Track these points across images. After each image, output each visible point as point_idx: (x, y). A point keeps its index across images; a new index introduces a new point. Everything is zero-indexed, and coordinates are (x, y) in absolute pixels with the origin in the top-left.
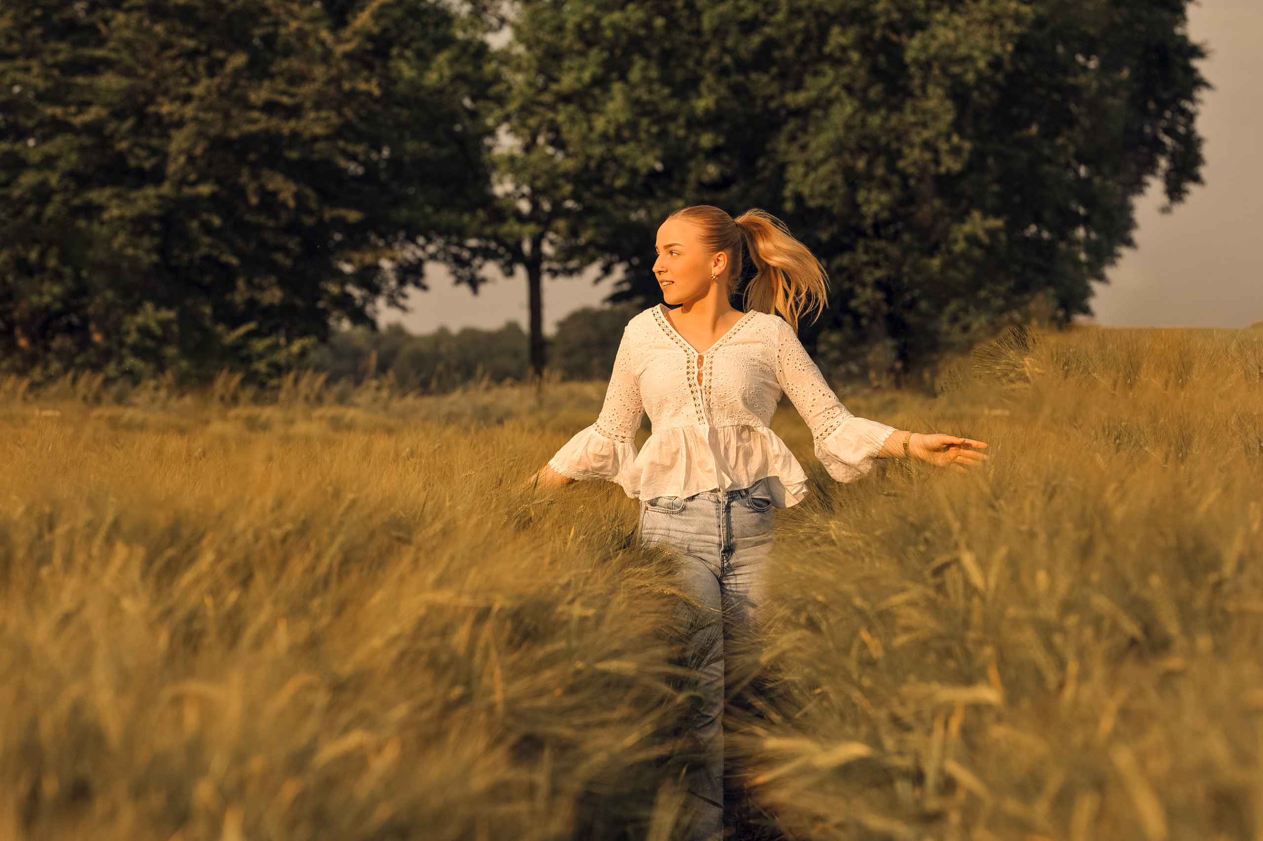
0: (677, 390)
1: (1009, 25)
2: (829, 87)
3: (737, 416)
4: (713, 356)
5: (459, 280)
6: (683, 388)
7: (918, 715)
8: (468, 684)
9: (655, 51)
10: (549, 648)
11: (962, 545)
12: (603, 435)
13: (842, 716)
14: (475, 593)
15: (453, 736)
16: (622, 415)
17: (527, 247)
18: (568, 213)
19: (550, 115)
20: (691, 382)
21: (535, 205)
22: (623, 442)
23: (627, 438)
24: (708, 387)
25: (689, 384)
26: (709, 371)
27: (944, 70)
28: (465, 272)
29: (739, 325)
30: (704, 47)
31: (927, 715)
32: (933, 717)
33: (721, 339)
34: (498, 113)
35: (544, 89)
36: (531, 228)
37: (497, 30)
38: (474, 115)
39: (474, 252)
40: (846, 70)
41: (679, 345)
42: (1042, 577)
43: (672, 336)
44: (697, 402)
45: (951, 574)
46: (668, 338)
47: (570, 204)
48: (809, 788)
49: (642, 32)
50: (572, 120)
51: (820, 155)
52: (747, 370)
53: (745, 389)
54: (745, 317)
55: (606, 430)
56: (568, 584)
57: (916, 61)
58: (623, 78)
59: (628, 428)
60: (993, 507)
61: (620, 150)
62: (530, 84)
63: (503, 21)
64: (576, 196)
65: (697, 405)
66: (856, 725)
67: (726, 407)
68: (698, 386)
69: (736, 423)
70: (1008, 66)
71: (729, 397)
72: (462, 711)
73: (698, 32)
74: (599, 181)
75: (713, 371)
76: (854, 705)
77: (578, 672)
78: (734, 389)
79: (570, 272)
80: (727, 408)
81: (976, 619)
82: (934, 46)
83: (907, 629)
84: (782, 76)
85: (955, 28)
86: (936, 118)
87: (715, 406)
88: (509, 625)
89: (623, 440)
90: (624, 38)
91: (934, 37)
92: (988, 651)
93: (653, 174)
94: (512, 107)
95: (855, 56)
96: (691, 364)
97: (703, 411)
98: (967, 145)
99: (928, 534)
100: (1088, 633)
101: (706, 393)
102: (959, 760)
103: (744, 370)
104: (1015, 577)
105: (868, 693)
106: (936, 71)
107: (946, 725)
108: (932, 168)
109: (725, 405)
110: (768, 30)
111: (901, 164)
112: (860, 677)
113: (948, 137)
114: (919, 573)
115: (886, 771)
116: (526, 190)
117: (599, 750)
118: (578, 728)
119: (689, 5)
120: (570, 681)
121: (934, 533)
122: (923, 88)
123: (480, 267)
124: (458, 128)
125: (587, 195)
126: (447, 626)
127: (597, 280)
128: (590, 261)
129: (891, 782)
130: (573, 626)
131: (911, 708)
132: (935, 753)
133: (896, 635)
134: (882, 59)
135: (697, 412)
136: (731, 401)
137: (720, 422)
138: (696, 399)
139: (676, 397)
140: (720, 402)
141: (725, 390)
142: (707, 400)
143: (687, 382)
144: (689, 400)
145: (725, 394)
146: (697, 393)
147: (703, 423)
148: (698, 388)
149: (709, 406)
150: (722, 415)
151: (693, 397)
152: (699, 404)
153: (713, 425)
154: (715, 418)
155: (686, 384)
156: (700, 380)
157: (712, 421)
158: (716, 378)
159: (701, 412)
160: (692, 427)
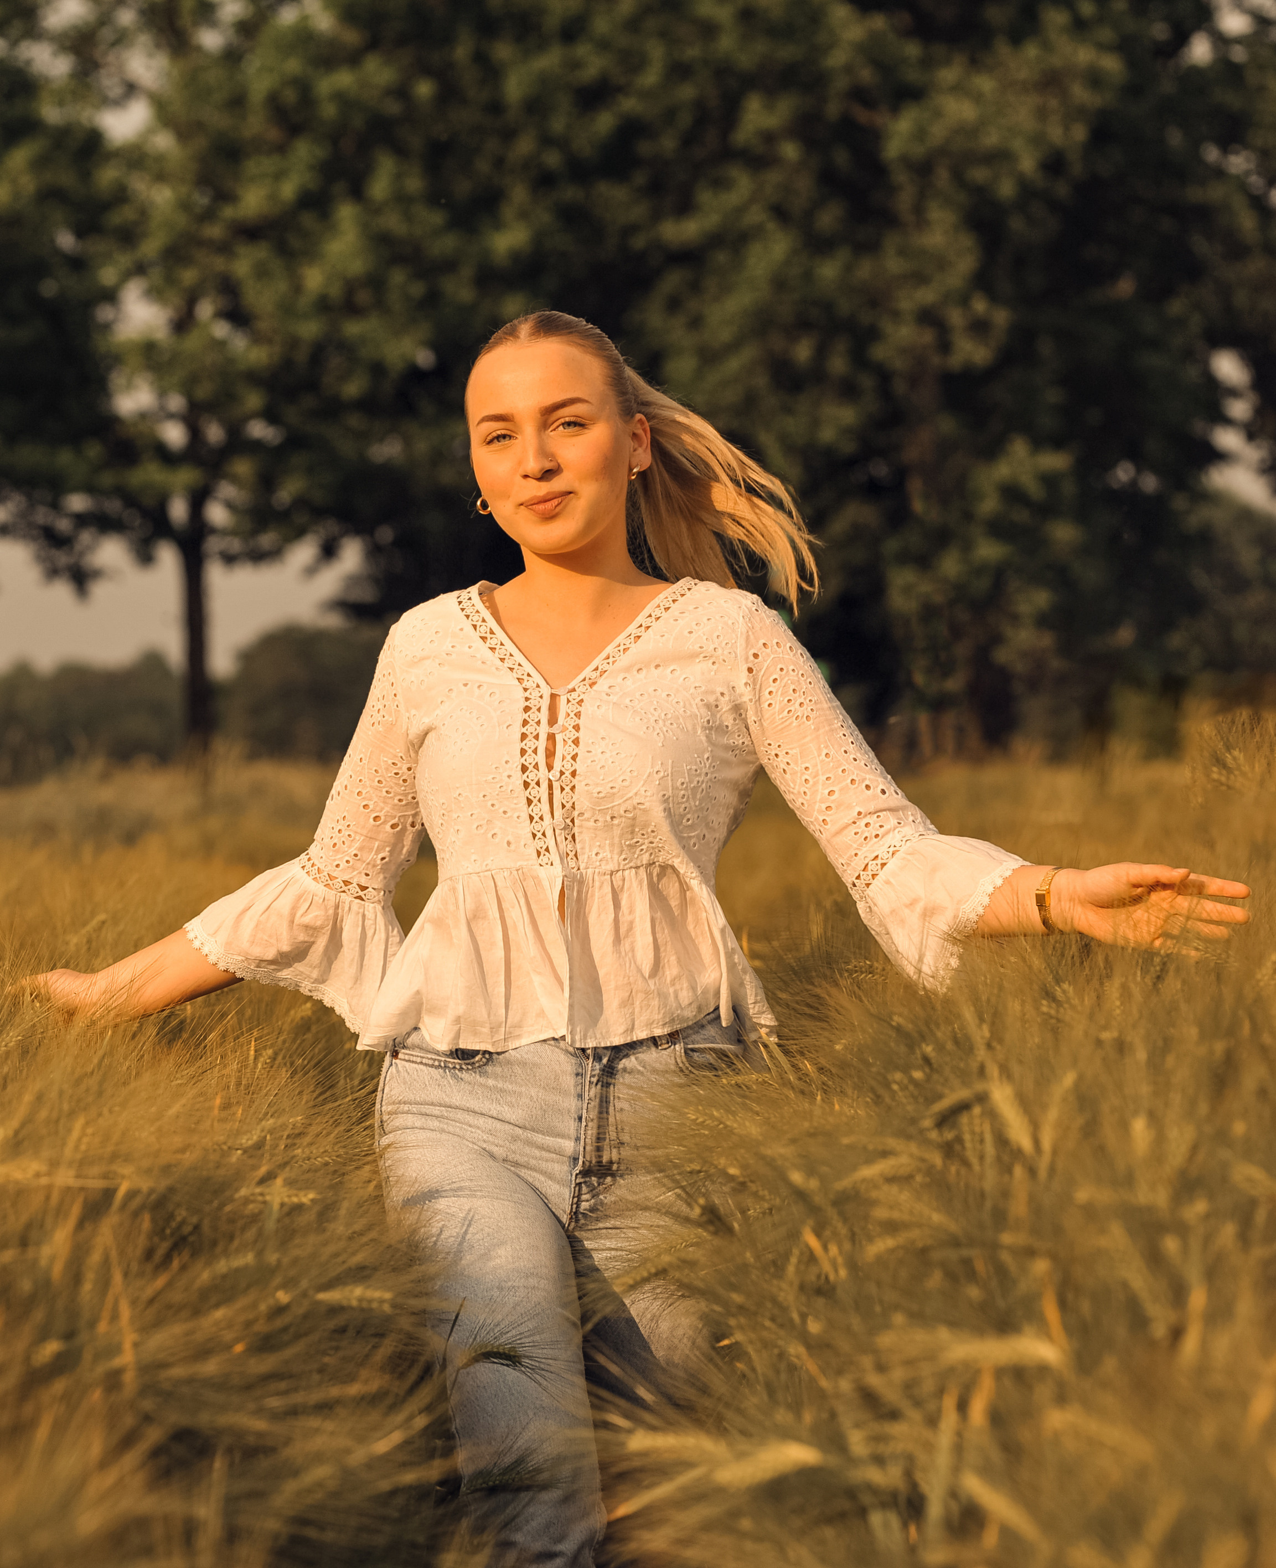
0: (490, 777)
1: (1080, 93)
2: (740, 210)
3: (646, 841)
4: (582, 701)
5: (52, 572)
6: (506, 774)
7: (909, 1387)
8: (69, 1336)
9: (416, 142)
10: (222, 1266)
11: (993, 1070)
12: (315, 879)
13: (771, 1390)
14: (82, 1164)
15: (42, 1433)
16: (359, 831)
17: (178, 510)
18: (256, 447)
19: (219, 263)
20: (529, 760)
21: (195, 432)
22: (360, 898)
23: (370, 889)
24: (567, 774)
25: (523, 765)
26: (573, 734)
27: (958, 176)
28: (63, 559)
29: (650, 616)
30: (509, 135)
31: (928, 1386)
32: (940, 1392)
33: (604, 655)
34: (125, 260)
35: (208, 216)
36: (185, 477)
37: (119, 103)
38: (78, 264)
39: (82, 520)
40: (773, 178)
41: (506, 665)
42: (1139, 1126)
43: (493, 642)
44: (536, 811)
45: (971, 1123)
46: (483, 648)
47: (259, 430)
48: (708, 1526)
49: (393, 108)
50: (262, 272)
51: (726, 335)
52: (665, 729)
53: (662, 774)
54: (667, 592)
55: (322, 867)
56: (259, 1145)
57: (906, 161)
58: (357, 192)
59: (374, 866)
60: (1049, 995)
61: (353, 329)
62: (184, 205)
63: (131, 89)
64: (270, 415)
65: (536, 818)
66: (796, 1408)
67: (616, 822)
68: (543, 773)
69: (645, 858)
70: (1077, 168)
71: (622, 796)
72: (59, 1386)
73: (496, 107)
74: (312, 385)
75: (581, 734)
76: (792, 1368)
77: (280, 1310)
78: (635, 774)
79: (258, 557)
80: (619, 825)
81: (1019, 1207)
82: (938, 132)
83: (891, 1227)
84: (655, 189)
85: (978, 98)
86: (942, 263)
87: (588, 820)
88: (146, 1223)
89: (361, 893)
90: (358, 122)
91: (938, 114)
92: (1041, 1266)
93: (414, 374)
94: (151, 247)
95: (790, 151)
96: (533, 715)
97: (549, 833)
98: (1001, 317)
99: (929, 1049)
100: (1228, 1232)
101: (562, 789)
102: (986, 1471)
103: (658, 731)
104: (1090, 1129)
105: (815, 1346)
106: (942, 177)
107: (963, 1406)
108: (936, 360)
109: (612, 818)
110: (629, 104)
111: (880, 352)
112: (804, 1317)
113: (964, 301)
114: (913, 1121)
115: (851, 1493)
116: (176, 402)
117: (318, 1458)
118: (276, 1416)
119: (481, 59)
120: (261, 1327)
121: (940, 1048)
122: (919, 210)
123: (91, 548)
124: (49, 288)
125: (292, 414)
126: (29, 1226)
127: (311, 571)
128: (298, 534)
129: (862, 1512)
130: (271, 1225)
131: (898, 1374)
132: (943, 1459)
133: (870, 1239)
134: (841, 158)
135: (533, 834)
136: (628, 805)
137: (601, 861)
138: (535, 801)
139: (484, 796)
140: (599, 810)
141: (611, 779)
142: (563, 806)
143: (517, 761)
144: (516, 804)
145: (612, 788)
146: (539, 786)
147: (550, 864)
148: (542, 776)
149: (568, 821)
150: (607, 842)
151: (527, 798)
152: (539, 815)
153: (579, 869)
154: (587, 850)
155: (516, 765)
156: (550, 754)
157: (575, 859)
158: (589, 752)
159: (544, 834)
160: (520, 872)
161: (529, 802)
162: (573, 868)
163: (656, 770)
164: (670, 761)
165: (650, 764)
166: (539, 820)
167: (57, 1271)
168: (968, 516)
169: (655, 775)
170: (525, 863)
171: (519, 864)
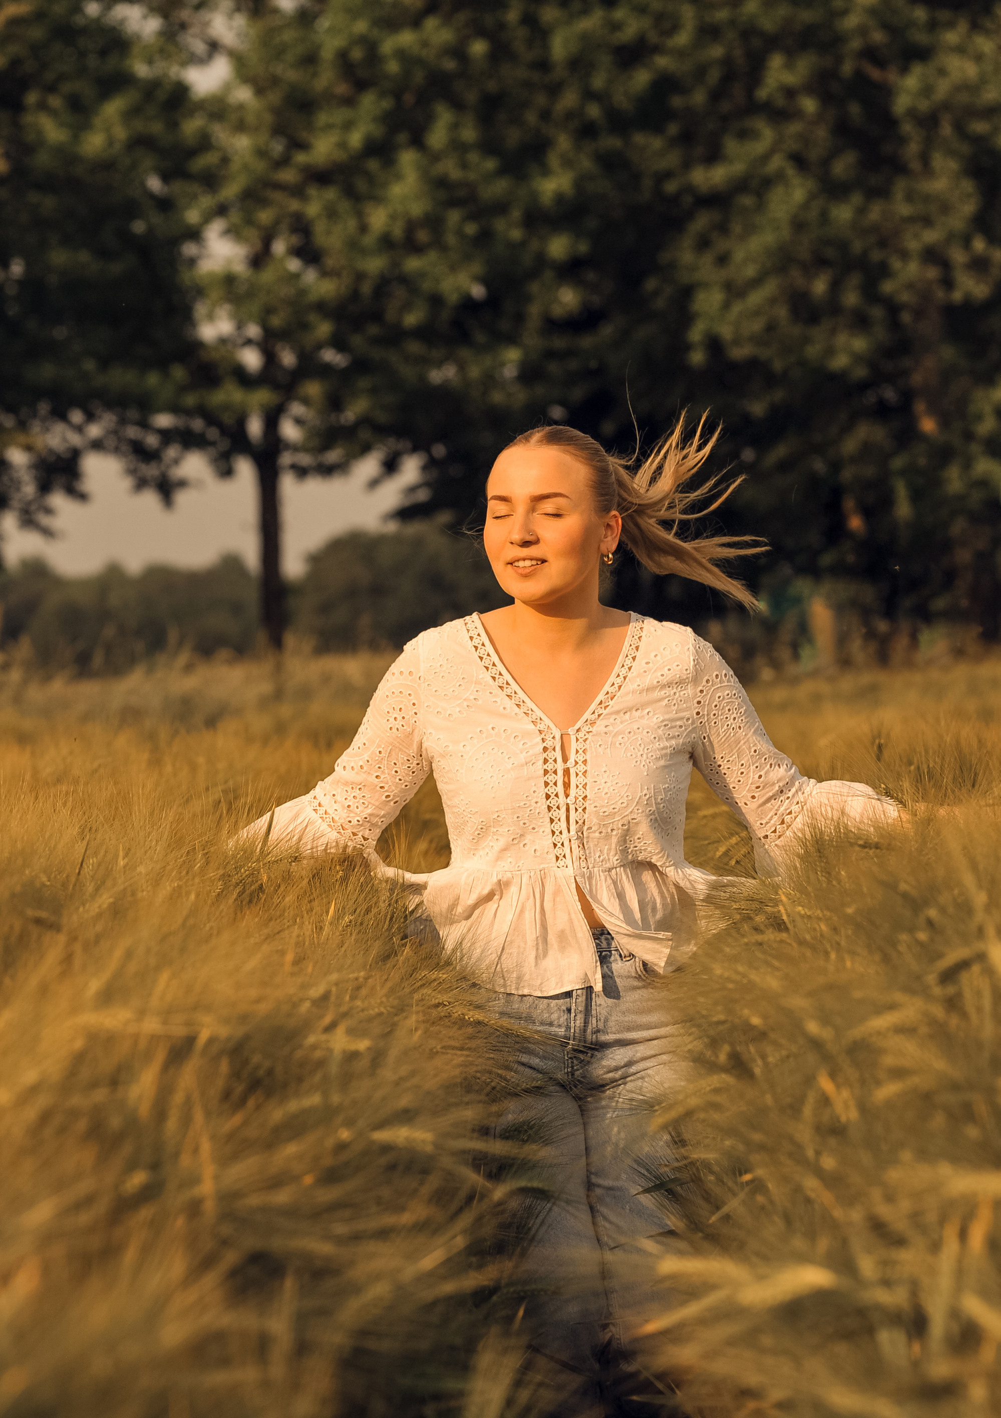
0: (522, 804)
2: (765, 158)
3: (632, 847)
4: (587, 739)
5: (141, 484)
6: (534, 801)
7: (916, 1217)
8: (155, 1167)
9: (471, 97)
10: (293, 1106)
11: (991, 930)
13: (788, 1220)
14: (167, 1014)
15: (130, 1256)
17: (255, 427)
18: (325, 371)
19: (294, 205)
20: (551, 790)
21: (270, 357)
24: (580, 798)
26: (583, 768)
27: (960, 128)
28: (151, 471)
30: (554, 90)
31: (931, 1217)
32: (943, 1220)
33: (597, 701)
34: (207, 201)
35: (283, 162)
36: (262, 397)
37: (204, 61)
38: (165, 205)
39: (167, 436)
40: (794, 128)
41: (522, 711)
43: (508, 691)
45: (972, 978)
46: (502, 696)
47: (330, 356)
48: (732, 1342)
49: (450, 65)
50: (331, 213)
51: (750, 271)
52: (648, 762)
53: (648, 796)
56: (325, 997)
57: (912, 113)
58: (418, 142)
61: (413, 264)
62: (261, 153)
63: (214, 46)
64: (338, 343)
65: (557, 833)
66: (811, 1236)
67: (614, 833)
68: (562, 799)
71: (621, 815)
72: (145, 1213)
73: (543, 65)
74: (377, 316)
75: (588, 767)
76: (808, 1201)
77: (342, 1147)
78: (630, 798)
79: (327, 471)
80: (616, 835)
82: (943, 88)
83: (898, 1073)
84: (686, 138)
85: (979, 58)
86: (946, 208)
87: (595, 832)
88: (224, 1067)
90: (419, 77)
91: (942, 72)
93: (468, 305)
94: (231, 191)
95: (809, 105)
96: (550, 755)
97: (566, 843)
98: (998, 256)
99: (932, 913)
101: (576, 810)
102: (984, 1292)
103: (644, 763)
105: (832, 1181)
106: (946, 129)
107: (963, 1235)
108: (940, 294)
109: (612, 830)
110: (662, 62)
111: (888, 287)
112: (818, 1153)
113: (966, 241)
114: (918, 978)
115: (862, 1312)
116: (253, 331)
117: (377, 1277)
118: (341, 1241)
119: (530, 20)
120: (328, 1161)
121: (943, 910)
122: (925, 159)
123: (177, 462)
124: (139, 227)
125: (357, 341)
126: (119, 1069)
127: (374, 484)
128: (365, 449)
129: (870, 1331)
130: (334, 1068)
131: (905, 1205)
132: (945, 1282)
133: (878, 1083)
134: (855, 109)
135: (554, 844)
136: (625, 821)
137: (602, 861)
138: (556, 820)
139: (518, 817)
140: (603, 825)
141: (613, 802)
142: (577, 822)
143: (542, 791)
144: (542, 822)
145: (614, 809)
146: (559, 809)
147: (565, 866)
148: (562, 802)
149: (580, 834)
150: (607, 847)
151: (550, 818)
152: (559, 831)
153: (588, 868)
154: (592, 854)
155: (541, 794)
156: (567, 785)
157: (585, 861)
158: (595, 782)
159: (562, 844)
160: (542, 872)
161: (552, 821)
162: (584, 868)
163: (644, 794)
164: (652, 786)
165: (640, 789)
166: (559, 834)
167: (144, 1110)
168: (969, 436)
169: (643, 797)
170: (547, 866)
171: (542, 866)
